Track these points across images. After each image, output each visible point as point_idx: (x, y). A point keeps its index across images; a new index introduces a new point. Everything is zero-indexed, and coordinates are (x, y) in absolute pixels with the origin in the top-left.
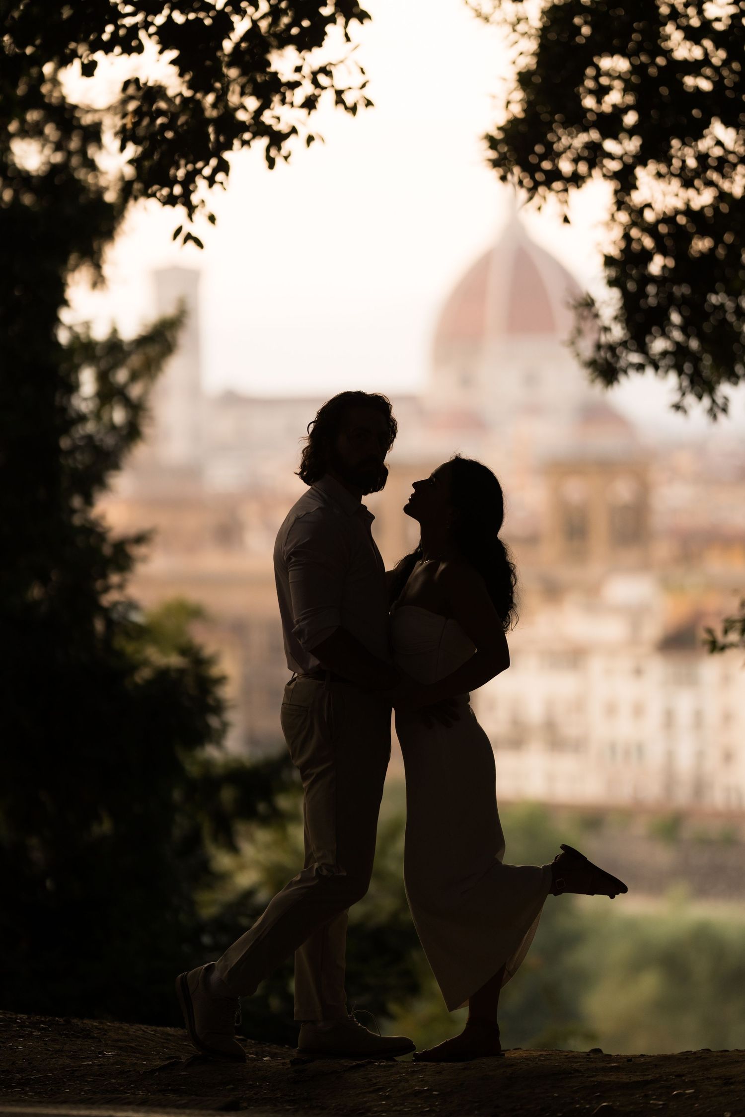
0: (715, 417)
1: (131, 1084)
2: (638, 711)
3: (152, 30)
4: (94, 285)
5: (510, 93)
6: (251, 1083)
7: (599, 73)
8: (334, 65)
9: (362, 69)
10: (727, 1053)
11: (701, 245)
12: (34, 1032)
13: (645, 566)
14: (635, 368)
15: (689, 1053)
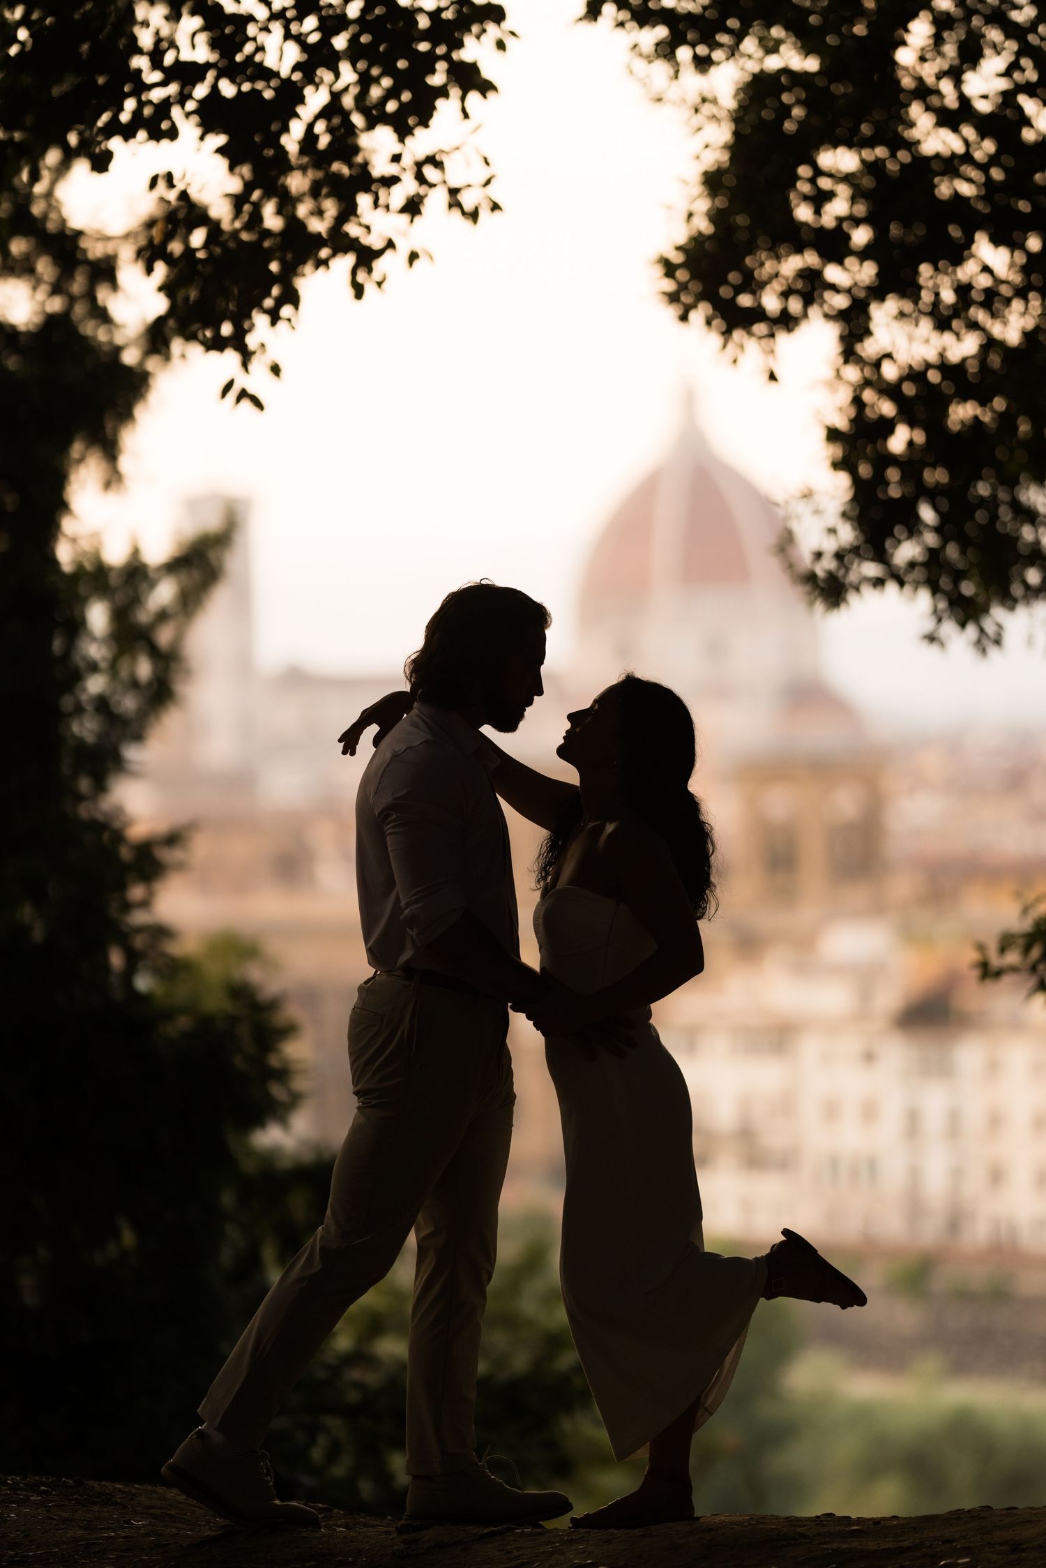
0: (984, 651)
2: (869, 1112)
3: (191, 106)
4: (107, 485)
5: (694, 200)
6: (341, 1558)
7: (818, 172)
8: (447, 153)
9: (485, 159)
10: (1015, 1511)
11: (961, 412)
12: (32, 1496)
13: (877, 909)
14: (871, 583)
15: (960, 1512)
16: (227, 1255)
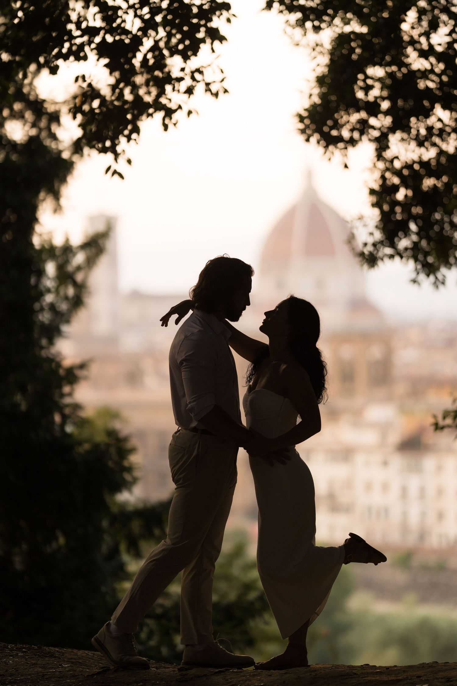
0: (437, 287)
1: (79, 683)
2: (385, 487)
3: (93, 46)
4: (55, 211)
5: (312, 89)
6: (154, 682)
7: (367, 77)
8: (205, 67)
9: (222, 70)
10: (448, 664)
11: (428, 183)
12: (19, 653)
13: (389, 399)
14: (388, 257)
15: (424, 664)
16: (104, 549)
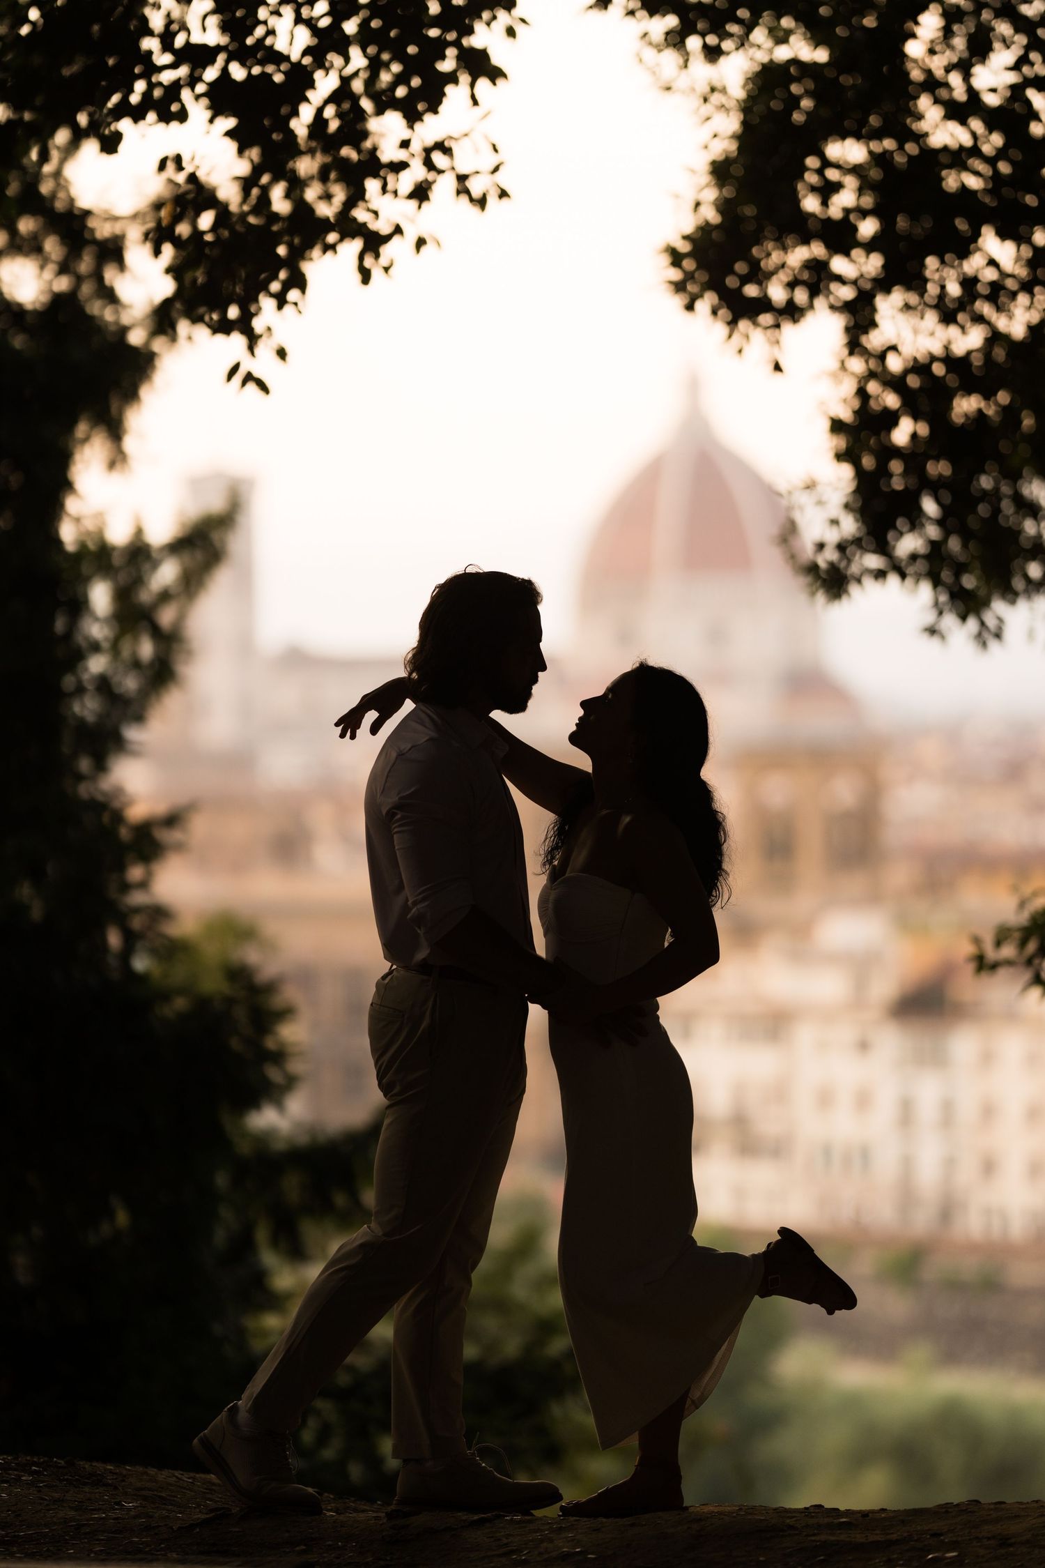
0: (984, 645)
1: (161, 1543)
2: (863, 1101)
3: (201, 88)
4: (112, 465)
5: (702, 189)
7: (826, 163)
8: (456, 139)
9: (494, 146)
10: (1003, 1506)
11: (966, 406)
12: (23, 1476)
13: (873, 898)
14: (873, 575)
15: (949, 1506)
16: (220, 1237)
